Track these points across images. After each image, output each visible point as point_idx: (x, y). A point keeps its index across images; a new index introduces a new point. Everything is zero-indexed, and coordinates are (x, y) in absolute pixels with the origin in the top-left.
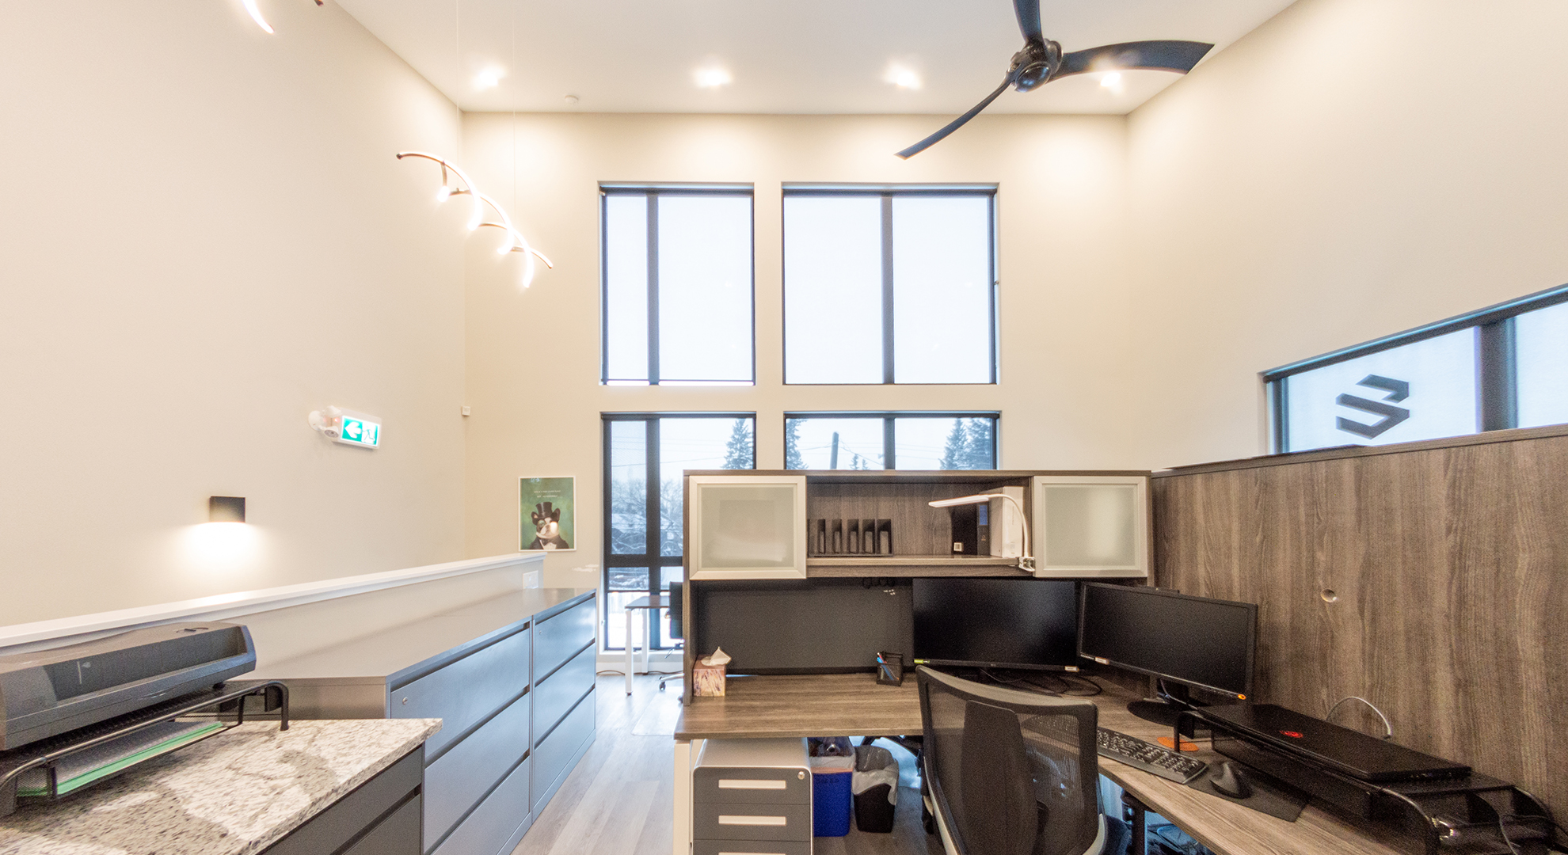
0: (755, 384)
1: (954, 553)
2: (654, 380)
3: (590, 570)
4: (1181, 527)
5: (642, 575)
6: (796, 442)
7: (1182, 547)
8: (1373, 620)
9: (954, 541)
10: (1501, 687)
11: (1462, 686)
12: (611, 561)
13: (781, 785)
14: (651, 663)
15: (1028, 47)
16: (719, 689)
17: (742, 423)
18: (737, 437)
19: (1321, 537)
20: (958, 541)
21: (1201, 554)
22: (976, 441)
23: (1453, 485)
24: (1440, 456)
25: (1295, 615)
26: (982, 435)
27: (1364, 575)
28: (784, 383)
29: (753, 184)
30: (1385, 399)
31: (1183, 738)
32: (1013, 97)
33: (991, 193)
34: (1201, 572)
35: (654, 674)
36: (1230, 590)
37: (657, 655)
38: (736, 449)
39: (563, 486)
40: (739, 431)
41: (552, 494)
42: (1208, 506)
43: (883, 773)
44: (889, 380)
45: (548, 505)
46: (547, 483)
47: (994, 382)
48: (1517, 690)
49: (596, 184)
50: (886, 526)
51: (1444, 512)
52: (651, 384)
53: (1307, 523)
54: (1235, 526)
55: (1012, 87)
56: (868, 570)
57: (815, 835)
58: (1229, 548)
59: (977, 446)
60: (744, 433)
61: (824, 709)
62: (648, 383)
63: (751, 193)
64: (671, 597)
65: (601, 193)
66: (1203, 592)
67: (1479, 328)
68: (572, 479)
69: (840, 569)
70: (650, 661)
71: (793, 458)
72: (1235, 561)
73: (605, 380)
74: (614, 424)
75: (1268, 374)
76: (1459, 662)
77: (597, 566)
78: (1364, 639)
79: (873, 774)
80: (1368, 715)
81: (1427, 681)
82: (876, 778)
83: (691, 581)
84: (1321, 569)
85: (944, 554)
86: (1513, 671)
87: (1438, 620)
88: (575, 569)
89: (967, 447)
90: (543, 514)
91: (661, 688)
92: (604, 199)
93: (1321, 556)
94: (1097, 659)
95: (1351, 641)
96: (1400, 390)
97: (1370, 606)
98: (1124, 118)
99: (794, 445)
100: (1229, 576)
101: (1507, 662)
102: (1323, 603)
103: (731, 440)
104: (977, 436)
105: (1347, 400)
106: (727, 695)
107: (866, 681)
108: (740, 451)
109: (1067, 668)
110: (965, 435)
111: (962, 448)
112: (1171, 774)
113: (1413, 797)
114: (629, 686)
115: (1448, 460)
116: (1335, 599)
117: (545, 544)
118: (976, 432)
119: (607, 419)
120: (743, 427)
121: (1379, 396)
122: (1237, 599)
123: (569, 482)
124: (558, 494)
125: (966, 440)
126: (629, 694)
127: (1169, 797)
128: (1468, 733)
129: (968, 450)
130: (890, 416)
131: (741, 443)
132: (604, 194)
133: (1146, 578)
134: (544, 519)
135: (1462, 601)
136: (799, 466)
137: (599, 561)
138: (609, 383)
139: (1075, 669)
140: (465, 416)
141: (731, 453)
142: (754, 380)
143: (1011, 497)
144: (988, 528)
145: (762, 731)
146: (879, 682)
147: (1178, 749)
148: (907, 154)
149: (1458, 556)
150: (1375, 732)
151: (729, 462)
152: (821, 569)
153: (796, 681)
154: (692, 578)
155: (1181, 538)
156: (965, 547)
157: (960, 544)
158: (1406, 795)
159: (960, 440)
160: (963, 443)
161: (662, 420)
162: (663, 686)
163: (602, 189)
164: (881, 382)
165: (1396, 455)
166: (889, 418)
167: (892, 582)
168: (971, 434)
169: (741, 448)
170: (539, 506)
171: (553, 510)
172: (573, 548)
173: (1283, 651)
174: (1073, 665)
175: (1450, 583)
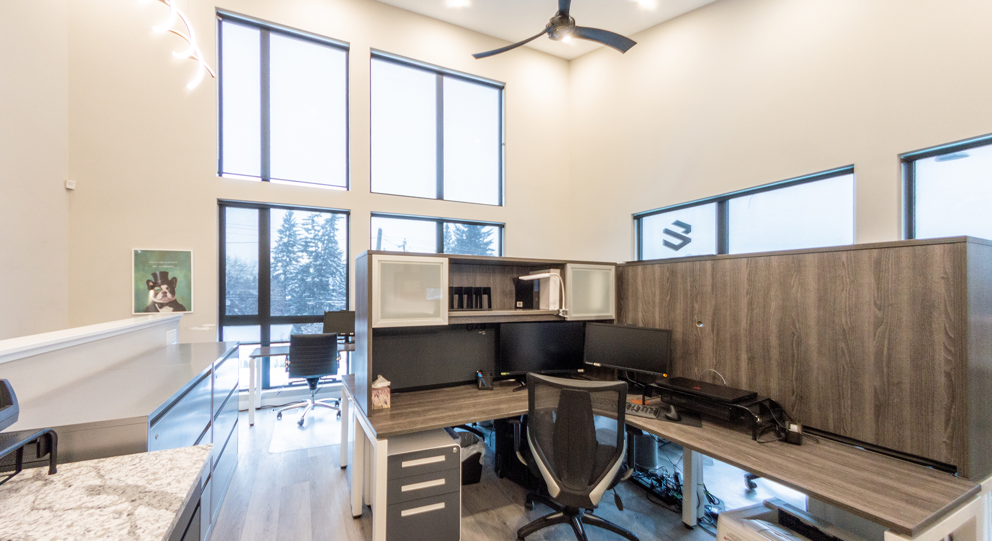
0: (348, 190)
1: (516, 308)
2: (265, 178)
3: (207, 329)
4: (630, 293)
5: (253, 332)
6: (336, 233)
7: (631, 304)
8: (718, 334)
9: (517, 300)
10: (764, 359)
11: (751, 360)
12: (225, 319)
13: (442, 458)
14: (263, 400)
15: (560, 16)
16: (386, 403)
17: (290, 215)
18: (286, 226)
19: (696, 297)
20: (519, 301)
21: (640, 307)
22: (458, 240)
23: (749, 274)
24: (744, 261)
25: (684, 334)
26: (462, 236)
27: (714, 314)
28: (371, 192)
29: (349, 43)
30: (682, 232)
31: (646, 398)
32: (544, 42)
33: (501, 88)
34: (640, 315)
35: (266, 408)
36: (654, 323)
37: (269, 393)
38: (286, 235)
39: (183, 259)
40: (288, 221)
41: (169, 264)
42: (644, 281)
43: (477, 446)
44: (440, 197)
45: (164, 275)
46: (164, 255)
47: (501, 205)
48: (770, 359)
49: (214, 9)
50: (487, 291)
51: (746, 285)
52: (263, 180)
53: (691, 291)
54: (658, 292)
55: (546, 35)
56: (480, 319)
57: (463, 484)
58: (654, 303)
59: (458, 243)
60: (292, 223)
61: (460, 408)
62: (260, 179)
63: (347, 49)
64: (291, 347)
65: (218, 17)
66: (641, 325)
67: (717, 203)
68: (190, 252)
69: (465, 318)
70: (262, 398)
71: (333, 244)
72: (657, 309)
73: (220, 173)
74: (228, 209)
75: (635, 215)
76: (750, 350)
77: (214, 325)
78: (713, 343)
79: (472, 447)
80: (715, 377)
81: (738, 359)
82: (472, 450)
83: (373, 329)
84: (696, 312)
85: (511, 309)
86: (768, 351)
87: (743, 332)
88: (192, 328)
89: (452, 244)
90: (159, 281)
91: (278, 416)
92: (220, 22)
93: (696, 306)
94: (595, 364)
95: (708, 345)
96: (688, 229)
97: (716, 328)
98: (568, 62)
99: (334, 235)
100: (654, 317)
101: (766, 348)
102: (697, 327)
103: (281, 228)
104: (458, 236)
105: (667, 232)
106: (391, 407)
107: (471, 389)
108: (289, 237)
109: (579, 371)
110: (451, 236)
111: (449, 244)
112: (648, 415)
113: (747, 406)
114: (252, 418)
115: (748, 263)
116: (701, 325)
117: (161, 308)
118: (458, 234)
119: (223, 205)
120: (292, 218)
121: (680, 230)
122: (657, 327)
123: (187, 255)
124: (175, 265)
125: (451, 239)
126: (252, 425)
127: (652, 425)
128: (752, 379)
129: (453, 246)
130: (441, 221)
131: (289, 231)
132: (221, 19)
133: (614, 320)
134: (160, 286)
135: (751, 324)
136: (338, 251)
137: (215, 322)
138: (223, 175)
139: (582, 371)
140: (69, 189)
141: (281, 238)
142: (348, 187)
143: (554, 275)
144: (538, 293)
145: (434, 424)
146: (479, 389)
147: (644, 404)
148: (478, 56)
149: (750, 303)
150: (718, 383)
151: (279, 245)
152: (454, 319)
153: (430, 394)
154: (374, 326)
155: (630, 298)
156: (524, 304)
157: (521, 303)
158: (745, 406)
159: (448, 238)
160: (450, 240)
161: (272, 210)
162: (280, 415)
163: (219, 14)
164: (435, 198)
165: (728, 260)
167: (483, 326)
168: (455, 235)
169: (290, 234)
170: (154, 275)
171: (170, 279)
172: (190, 310)
173: (679, 352)
174: (581, 368)
175: (747, 316)
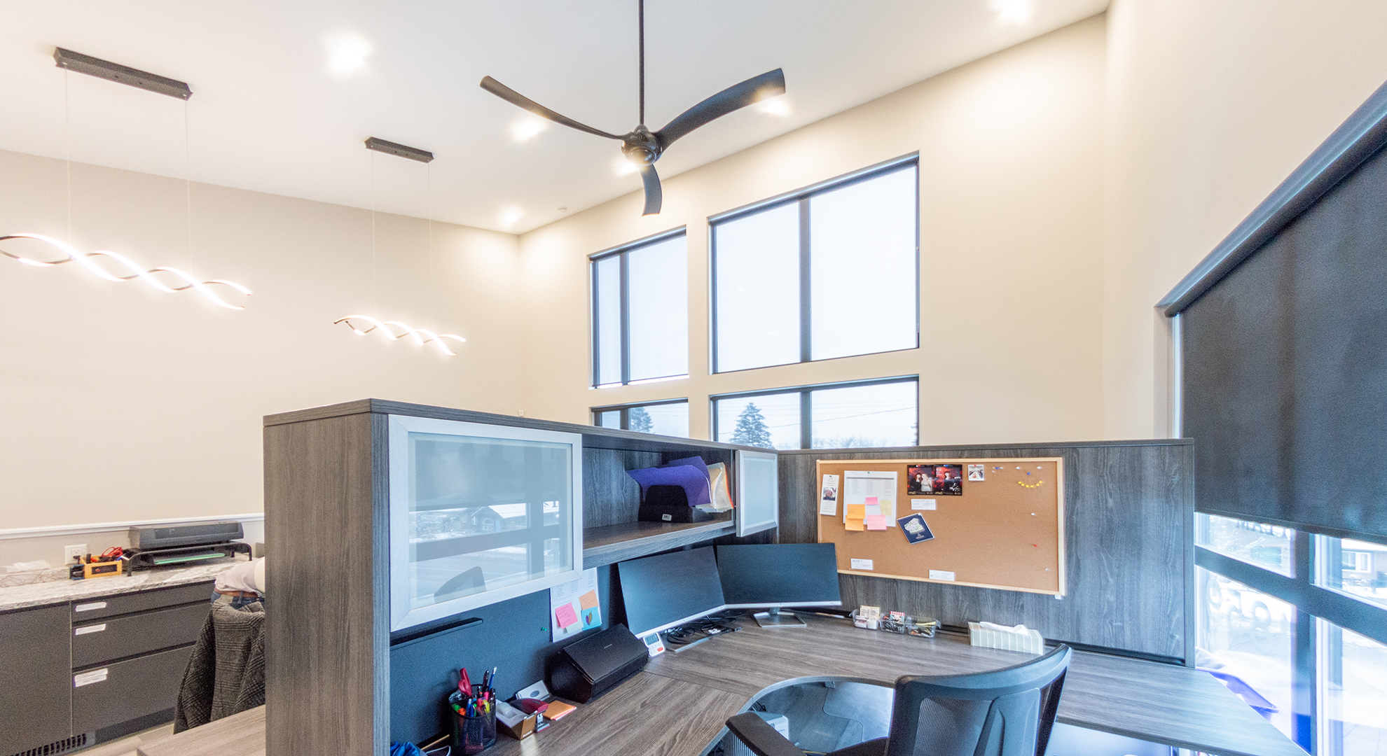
2: (625, 382)
28: (715, 372)
29: (688, 225)
33: (915, 162)
44: (806, 358)
47: (918, 346)
49: (588, 257)
52: (623, 385)
62: (621, 384)
63: (683, 233)
73: (596, 386)
92: (594, 265)
130: (805, 390)
132: (593, 262)
138: (599, 387)
163: (592, 258)
164: (799, 362)
166: (805, 392)
